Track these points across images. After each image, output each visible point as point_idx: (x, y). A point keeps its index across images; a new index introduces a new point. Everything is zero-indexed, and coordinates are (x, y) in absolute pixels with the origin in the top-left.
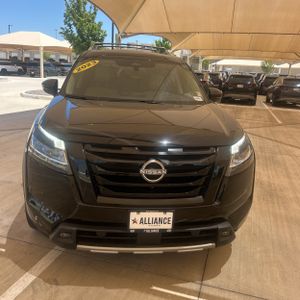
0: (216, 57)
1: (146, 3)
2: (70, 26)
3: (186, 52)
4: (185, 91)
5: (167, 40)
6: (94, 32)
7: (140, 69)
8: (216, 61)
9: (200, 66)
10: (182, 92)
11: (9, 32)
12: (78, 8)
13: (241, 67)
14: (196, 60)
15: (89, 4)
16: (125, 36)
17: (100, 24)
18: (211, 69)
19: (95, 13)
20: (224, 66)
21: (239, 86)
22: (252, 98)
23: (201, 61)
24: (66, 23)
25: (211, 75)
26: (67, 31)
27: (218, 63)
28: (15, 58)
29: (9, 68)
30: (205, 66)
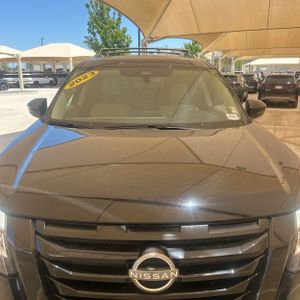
0: (250, 57)
1: (171, 4)
2: (94, 34)
3: (218, 54)
4: (215, 103)
5: (196, 42)
6: (119, 39)
7: (151, 79)
8: (250, 61)
9: (233, 67)
10: (210, 104)
11: (42, 45)
12: (102, 15)
13: (277, 66)
14: (228, 61)
15: (112, 10)
16: (152, 40)
17: (125, 30)
18: (244, 70)
19: (119, 19)
20: (258, 66)
21: (277, 87)
22: (293, 100)
23: (233, 62)
24: (90, 31)
25: (245, 76)
26: (92, 40)
27: (252, 63)
28: (50, 69)
29: (41, 80)
30: (238, 67)
